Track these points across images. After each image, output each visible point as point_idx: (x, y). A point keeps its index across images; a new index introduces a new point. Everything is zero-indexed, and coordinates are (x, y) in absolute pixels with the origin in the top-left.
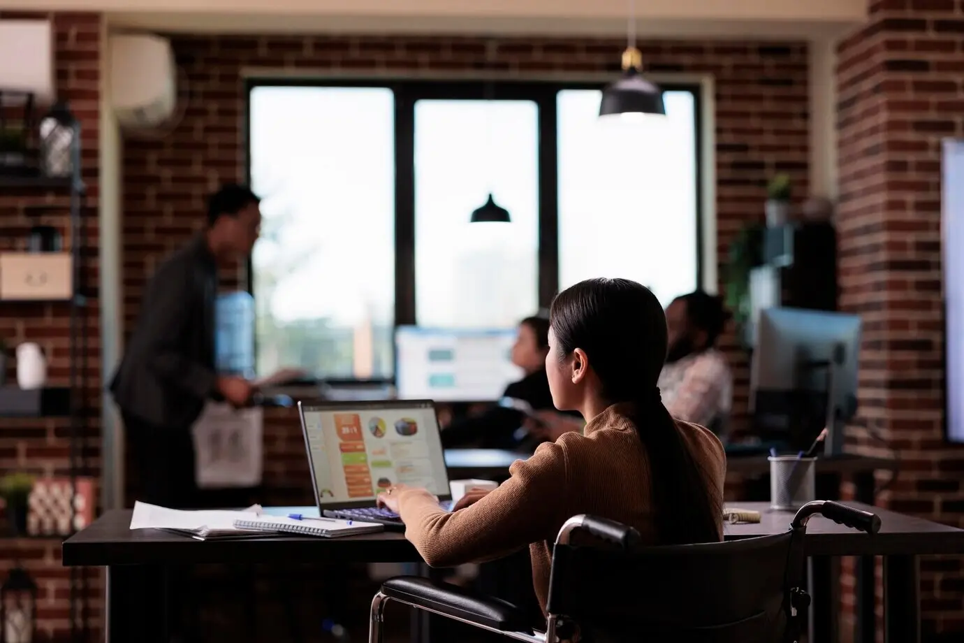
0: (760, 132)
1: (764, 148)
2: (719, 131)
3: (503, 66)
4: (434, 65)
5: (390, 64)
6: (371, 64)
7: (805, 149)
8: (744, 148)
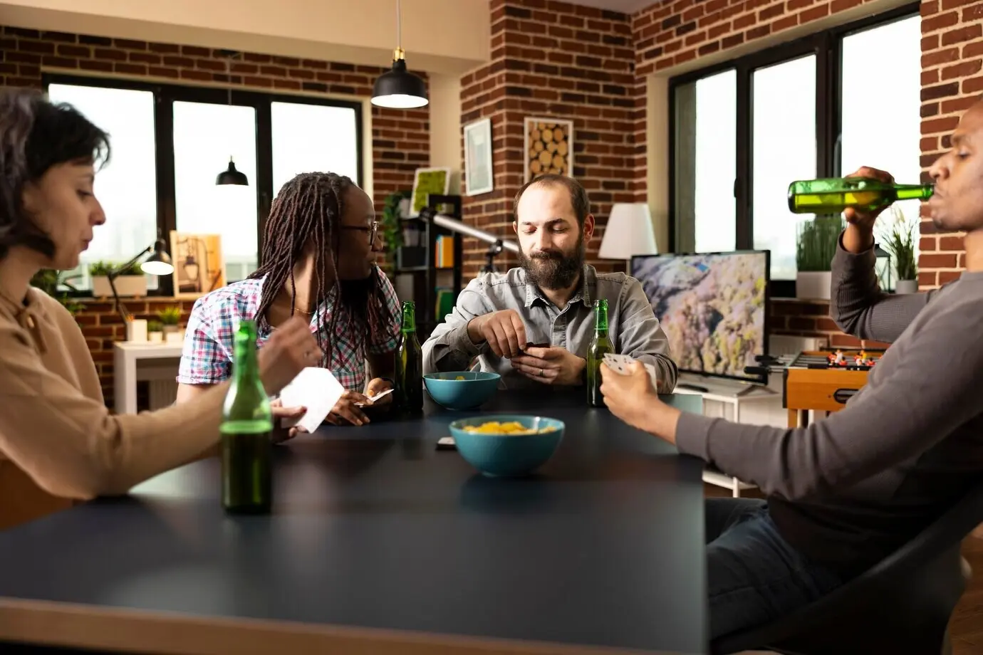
0: (400, 135)
1: (403, 145)
2: (375, 133)
3: (236, 80)
4: (186, 75)
5: (154, 72)
6: (141, 71)
7: (427, 147)
8: (391, 145)
